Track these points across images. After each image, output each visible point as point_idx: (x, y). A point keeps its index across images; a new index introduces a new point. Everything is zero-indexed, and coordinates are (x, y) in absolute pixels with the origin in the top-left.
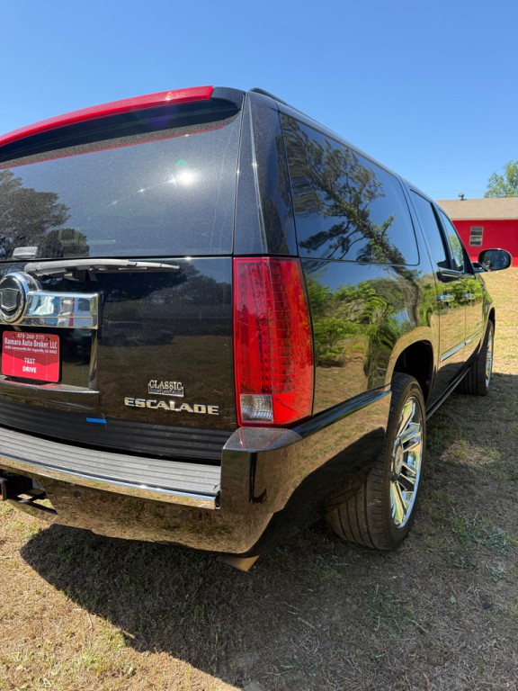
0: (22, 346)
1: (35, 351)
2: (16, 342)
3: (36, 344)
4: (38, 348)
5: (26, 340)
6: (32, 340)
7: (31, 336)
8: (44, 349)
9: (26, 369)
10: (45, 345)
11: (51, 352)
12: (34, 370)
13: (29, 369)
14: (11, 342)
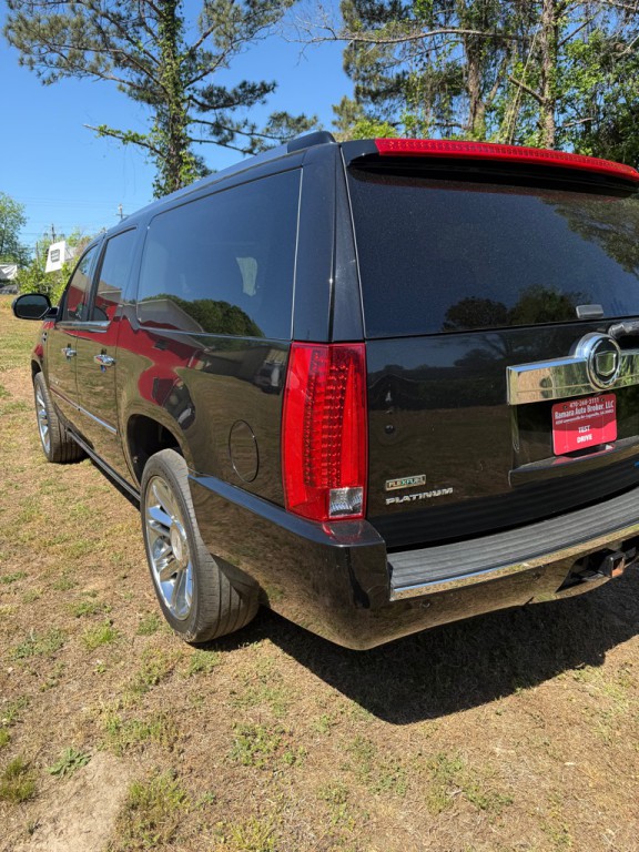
0: (575, 416)
1: (589, 416)
2: (569, 414)
3: (590, 409)
4: (593, 412)
5: (579, 407)
6: (585, 406)
7: (584, 402)
8: (599, 411)
9: (581, 439)
10: (601, 407)
11: (607, 412)
12: (589, 437)
13: (585, 438)
14: (563, 415)
